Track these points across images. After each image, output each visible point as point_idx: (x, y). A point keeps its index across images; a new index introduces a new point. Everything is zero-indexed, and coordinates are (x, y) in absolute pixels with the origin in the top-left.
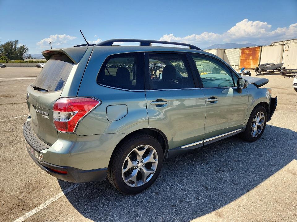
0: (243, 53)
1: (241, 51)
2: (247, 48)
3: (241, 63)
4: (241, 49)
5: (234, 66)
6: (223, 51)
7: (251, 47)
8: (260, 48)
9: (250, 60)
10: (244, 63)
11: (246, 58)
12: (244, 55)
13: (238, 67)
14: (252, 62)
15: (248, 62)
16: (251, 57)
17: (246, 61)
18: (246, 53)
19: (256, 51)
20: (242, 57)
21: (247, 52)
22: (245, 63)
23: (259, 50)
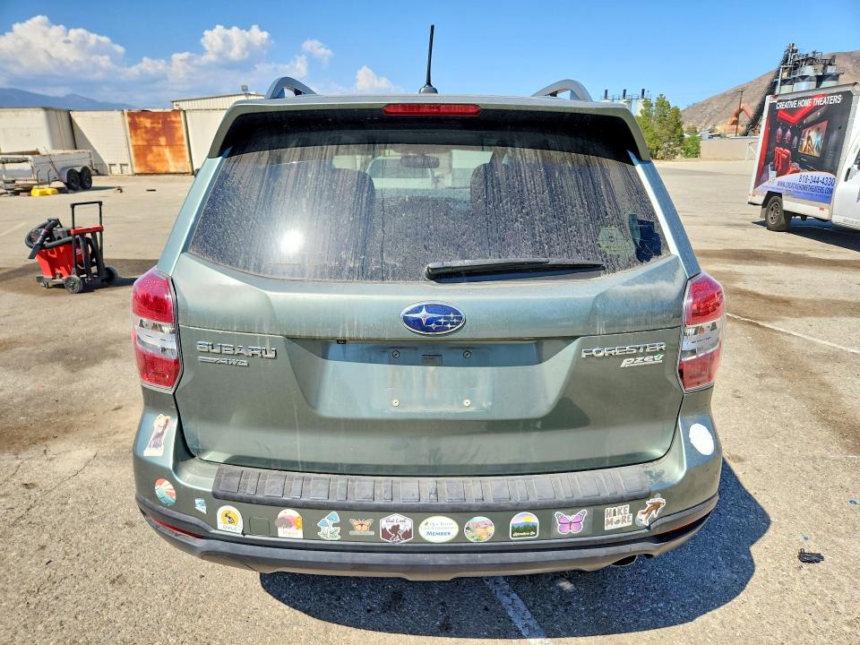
0: (134, 126)
1: (127, 119)
2: (144, 113)
3: (137, 156)
4: (126, 114)
5: (118, 166)
6: (64, 117)
7: (154, 110)
8: (182, 113)
9: (160, 148)
10: (145, 155)
11: (148, 141)
12: (139, 131)
13: (129, 167)
14: (167, 153)
15: (159, 155)
16: (163, 140)
17: (151, 151)
18: (146, 127)
19: (173, 122)
20: (134, 137)
21: (147, 123)
22: (150, 157)
23: (178, 119)
